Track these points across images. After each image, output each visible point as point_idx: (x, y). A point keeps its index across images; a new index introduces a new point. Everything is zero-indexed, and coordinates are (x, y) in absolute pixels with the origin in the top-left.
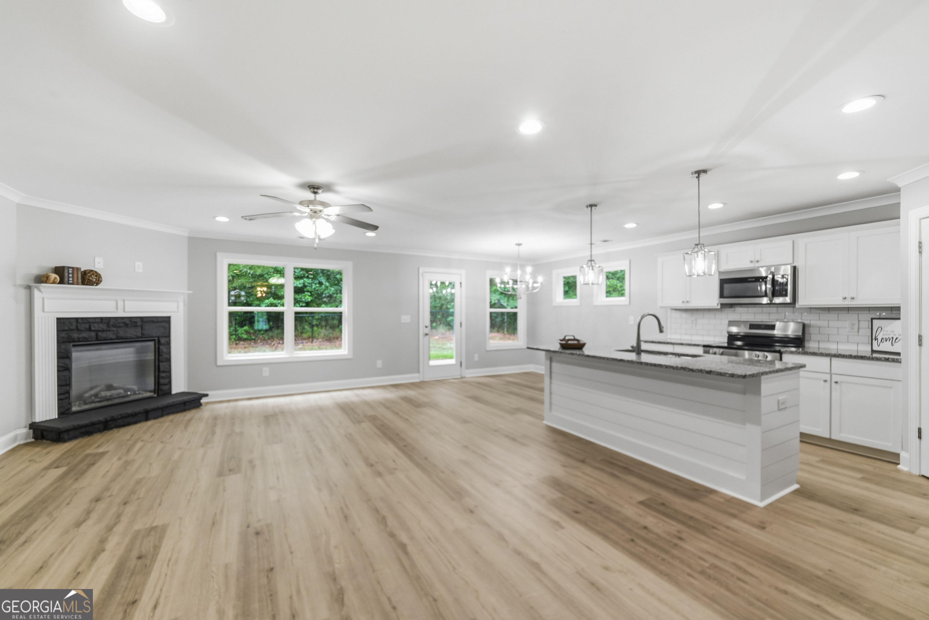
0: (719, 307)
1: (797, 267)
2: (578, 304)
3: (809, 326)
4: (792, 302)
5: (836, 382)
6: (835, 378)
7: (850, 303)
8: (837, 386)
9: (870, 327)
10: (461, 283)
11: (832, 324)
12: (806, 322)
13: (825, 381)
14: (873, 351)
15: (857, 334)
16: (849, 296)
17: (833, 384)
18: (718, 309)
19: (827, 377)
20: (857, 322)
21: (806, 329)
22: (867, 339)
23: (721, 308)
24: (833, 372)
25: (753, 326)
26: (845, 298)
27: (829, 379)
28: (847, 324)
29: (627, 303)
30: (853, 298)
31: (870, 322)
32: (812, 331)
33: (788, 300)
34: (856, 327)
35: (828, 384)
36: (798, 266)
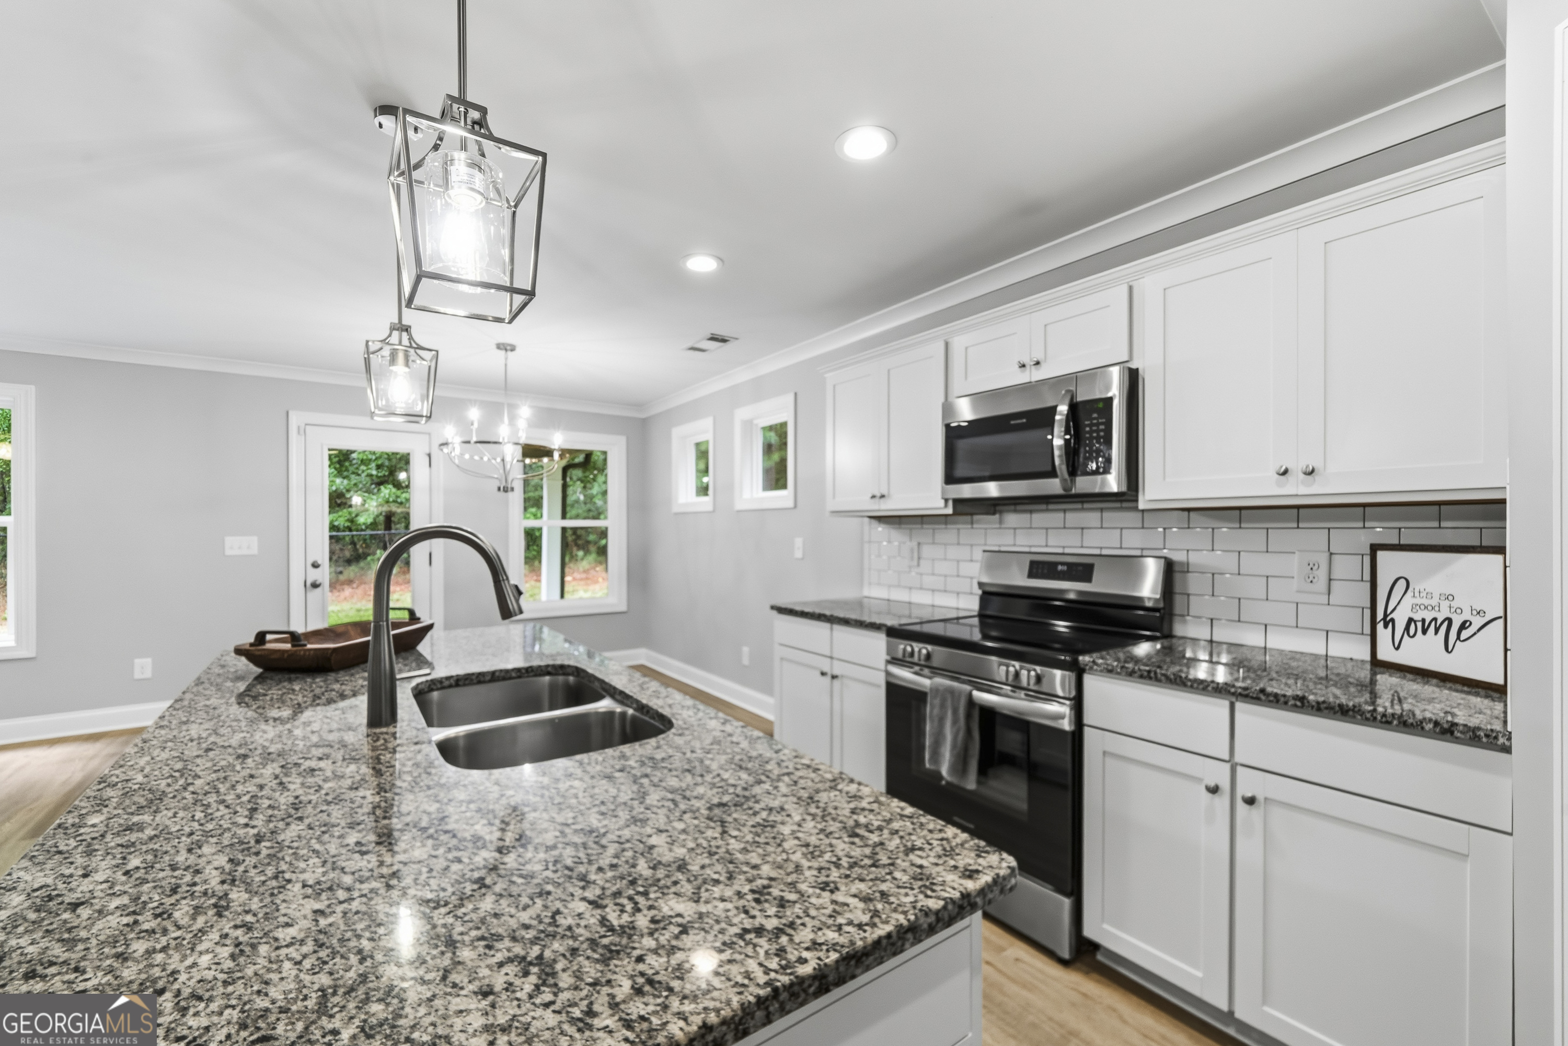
0: (949, 511)
1: (1141, 372)
2: (710, 508)
3: (1186, 568)
4: (1124, 489)
5: (1250, 801)
6: (1248, 784)
7: (1303, 490)
8: (1255, 814)
9: (1367, 576)
10: (429, 455)
11: (1251, 563)
12: (1177, 557)
13: (1214, 790)
14: (1377, 664)
15: (1324, 599)
16: (1297, 466)
17: (1241, 807)
18: (946, 516)
19: (1219, 774)
20: (1323, 559)
21: (1177, 577)
22: (1357, 620)
23: (956, 513)
24: (1238, 758)
25: (1039, 568)
26: (1285, 472)
27: (1225, 784)
28: (1294, 564)
29: (790, 504)
30: (1313, 471)
31: (1367, 560)
32: (1195, 584)
33: (1113, 482)
34: (1322, 574)
35: (1222, 803)
36: (1144, 370)
